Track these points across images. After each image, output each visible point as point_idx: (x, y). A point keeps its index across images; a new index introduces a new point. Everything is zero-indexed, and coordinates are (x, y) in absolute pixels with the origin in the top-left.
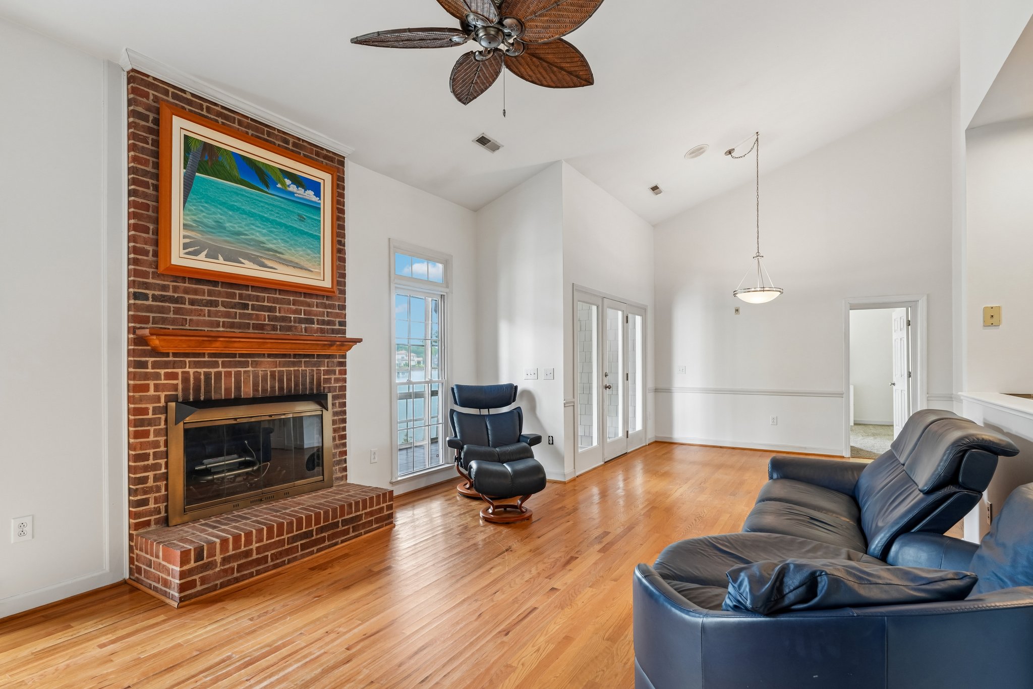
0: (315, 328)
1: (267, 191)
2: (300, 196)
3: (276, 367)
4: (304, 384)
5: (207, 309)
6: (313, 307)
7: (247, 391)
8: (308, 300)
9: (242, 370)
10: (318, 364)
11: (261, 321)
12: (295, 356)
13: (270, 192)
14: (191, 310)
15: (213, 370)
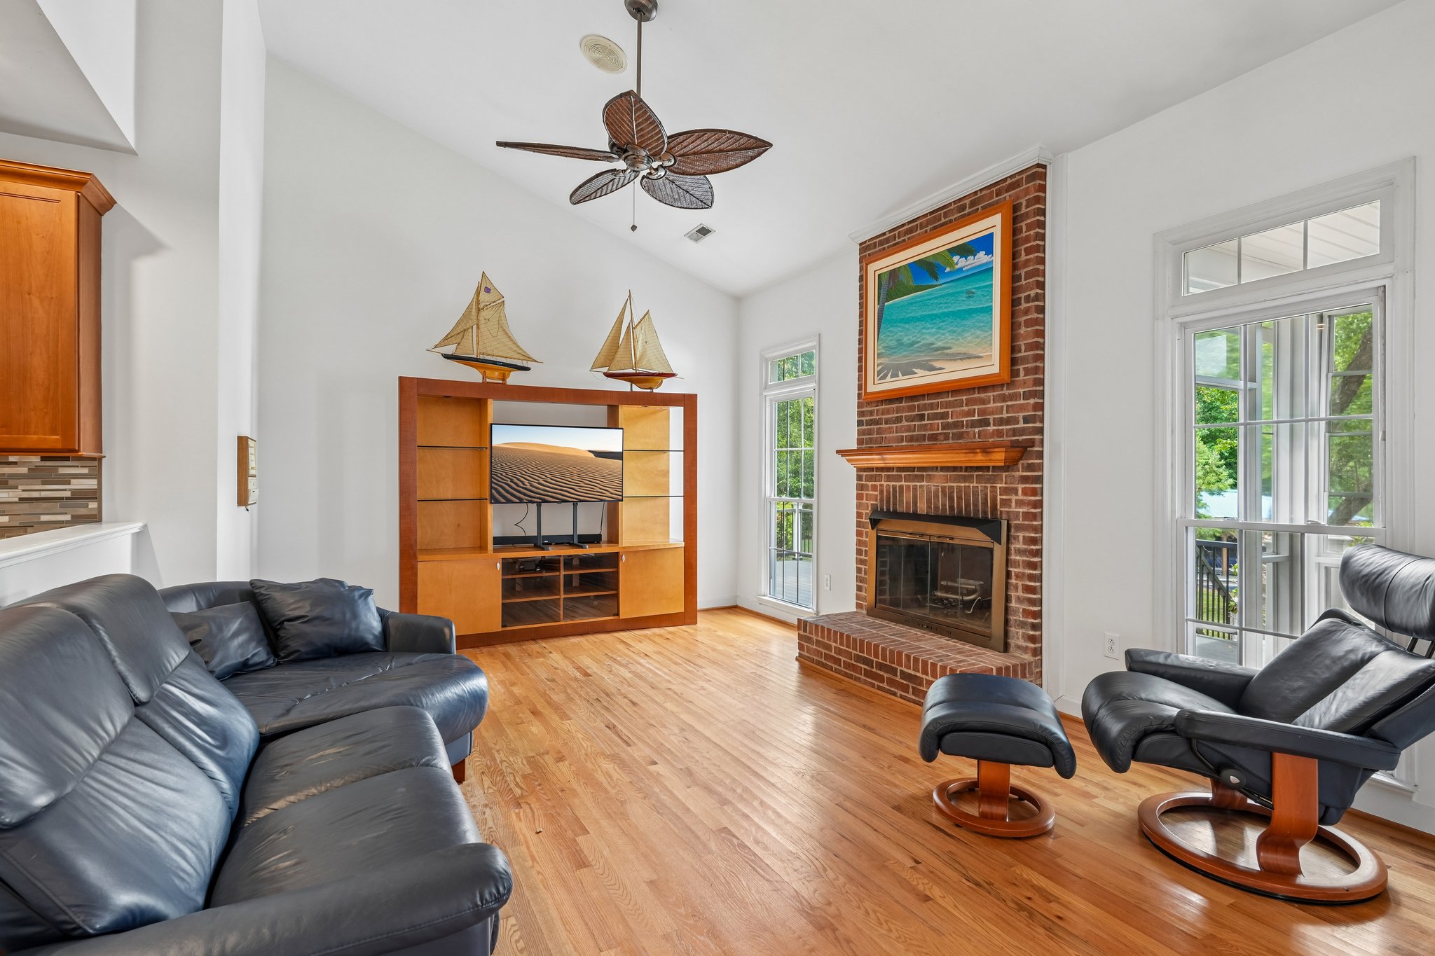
0: (991, 431)
1: (936, 283)
2: (969, 267)
3: (947, 483)
4: (976, 505)
5: (895, 425)
6: (989, 403)
7: (922, 508)
8: (982, 395)
9: (918, 484)
10: (993, 480)
11: (935, 430)
12: (967, 469)
13: (940, 282)
14: (886, 429)
15: (898, 484)
